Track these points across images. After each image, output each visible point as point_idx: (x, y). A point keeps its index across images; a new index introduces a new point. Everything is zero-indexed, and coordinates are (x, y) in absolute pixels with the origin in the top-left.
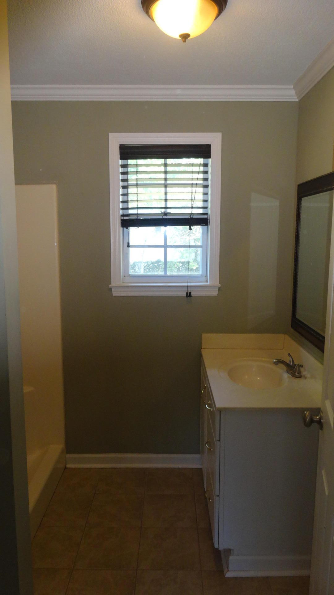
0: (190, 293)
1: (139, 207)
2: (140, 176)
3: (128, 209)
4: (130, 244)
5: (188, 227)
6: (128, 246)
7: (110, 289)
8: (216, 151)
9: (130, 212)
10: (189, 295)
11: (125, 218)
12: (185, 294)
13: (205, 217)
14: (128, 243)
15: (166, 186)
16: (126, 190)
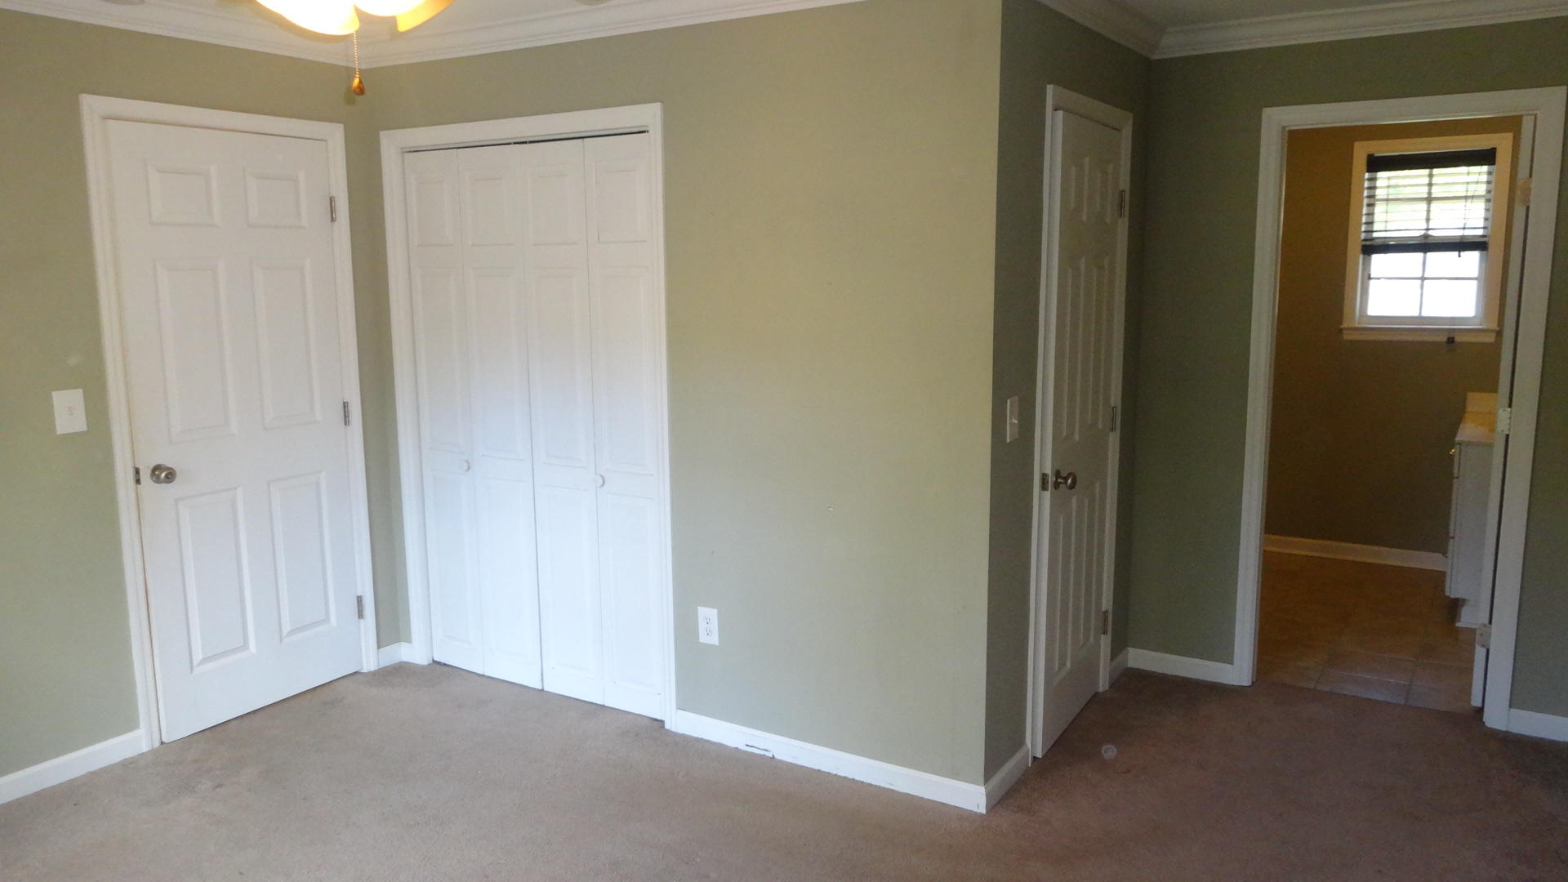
0: (1453, 338)
1: (1388, 229)
2: (1392, 191)
3: (1372, 232)
4: (1372, 276)
5: (1456, 253)
6: (1370, 278)
7: (1341, 331)
8: (1504, 157)
9: (1375, 235)
10: (1451, 341)
11: (1368, 243)
12: (1445, 339)
13: (1484, 239)
14: (1370, 275)
15: (1429, 199)
16: (1371, 217)
